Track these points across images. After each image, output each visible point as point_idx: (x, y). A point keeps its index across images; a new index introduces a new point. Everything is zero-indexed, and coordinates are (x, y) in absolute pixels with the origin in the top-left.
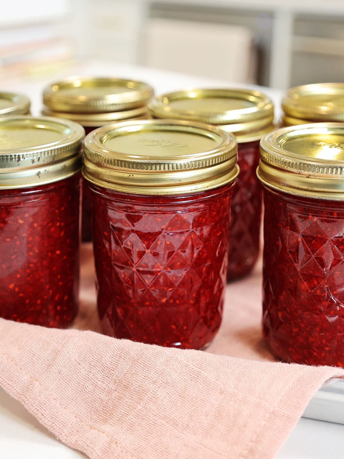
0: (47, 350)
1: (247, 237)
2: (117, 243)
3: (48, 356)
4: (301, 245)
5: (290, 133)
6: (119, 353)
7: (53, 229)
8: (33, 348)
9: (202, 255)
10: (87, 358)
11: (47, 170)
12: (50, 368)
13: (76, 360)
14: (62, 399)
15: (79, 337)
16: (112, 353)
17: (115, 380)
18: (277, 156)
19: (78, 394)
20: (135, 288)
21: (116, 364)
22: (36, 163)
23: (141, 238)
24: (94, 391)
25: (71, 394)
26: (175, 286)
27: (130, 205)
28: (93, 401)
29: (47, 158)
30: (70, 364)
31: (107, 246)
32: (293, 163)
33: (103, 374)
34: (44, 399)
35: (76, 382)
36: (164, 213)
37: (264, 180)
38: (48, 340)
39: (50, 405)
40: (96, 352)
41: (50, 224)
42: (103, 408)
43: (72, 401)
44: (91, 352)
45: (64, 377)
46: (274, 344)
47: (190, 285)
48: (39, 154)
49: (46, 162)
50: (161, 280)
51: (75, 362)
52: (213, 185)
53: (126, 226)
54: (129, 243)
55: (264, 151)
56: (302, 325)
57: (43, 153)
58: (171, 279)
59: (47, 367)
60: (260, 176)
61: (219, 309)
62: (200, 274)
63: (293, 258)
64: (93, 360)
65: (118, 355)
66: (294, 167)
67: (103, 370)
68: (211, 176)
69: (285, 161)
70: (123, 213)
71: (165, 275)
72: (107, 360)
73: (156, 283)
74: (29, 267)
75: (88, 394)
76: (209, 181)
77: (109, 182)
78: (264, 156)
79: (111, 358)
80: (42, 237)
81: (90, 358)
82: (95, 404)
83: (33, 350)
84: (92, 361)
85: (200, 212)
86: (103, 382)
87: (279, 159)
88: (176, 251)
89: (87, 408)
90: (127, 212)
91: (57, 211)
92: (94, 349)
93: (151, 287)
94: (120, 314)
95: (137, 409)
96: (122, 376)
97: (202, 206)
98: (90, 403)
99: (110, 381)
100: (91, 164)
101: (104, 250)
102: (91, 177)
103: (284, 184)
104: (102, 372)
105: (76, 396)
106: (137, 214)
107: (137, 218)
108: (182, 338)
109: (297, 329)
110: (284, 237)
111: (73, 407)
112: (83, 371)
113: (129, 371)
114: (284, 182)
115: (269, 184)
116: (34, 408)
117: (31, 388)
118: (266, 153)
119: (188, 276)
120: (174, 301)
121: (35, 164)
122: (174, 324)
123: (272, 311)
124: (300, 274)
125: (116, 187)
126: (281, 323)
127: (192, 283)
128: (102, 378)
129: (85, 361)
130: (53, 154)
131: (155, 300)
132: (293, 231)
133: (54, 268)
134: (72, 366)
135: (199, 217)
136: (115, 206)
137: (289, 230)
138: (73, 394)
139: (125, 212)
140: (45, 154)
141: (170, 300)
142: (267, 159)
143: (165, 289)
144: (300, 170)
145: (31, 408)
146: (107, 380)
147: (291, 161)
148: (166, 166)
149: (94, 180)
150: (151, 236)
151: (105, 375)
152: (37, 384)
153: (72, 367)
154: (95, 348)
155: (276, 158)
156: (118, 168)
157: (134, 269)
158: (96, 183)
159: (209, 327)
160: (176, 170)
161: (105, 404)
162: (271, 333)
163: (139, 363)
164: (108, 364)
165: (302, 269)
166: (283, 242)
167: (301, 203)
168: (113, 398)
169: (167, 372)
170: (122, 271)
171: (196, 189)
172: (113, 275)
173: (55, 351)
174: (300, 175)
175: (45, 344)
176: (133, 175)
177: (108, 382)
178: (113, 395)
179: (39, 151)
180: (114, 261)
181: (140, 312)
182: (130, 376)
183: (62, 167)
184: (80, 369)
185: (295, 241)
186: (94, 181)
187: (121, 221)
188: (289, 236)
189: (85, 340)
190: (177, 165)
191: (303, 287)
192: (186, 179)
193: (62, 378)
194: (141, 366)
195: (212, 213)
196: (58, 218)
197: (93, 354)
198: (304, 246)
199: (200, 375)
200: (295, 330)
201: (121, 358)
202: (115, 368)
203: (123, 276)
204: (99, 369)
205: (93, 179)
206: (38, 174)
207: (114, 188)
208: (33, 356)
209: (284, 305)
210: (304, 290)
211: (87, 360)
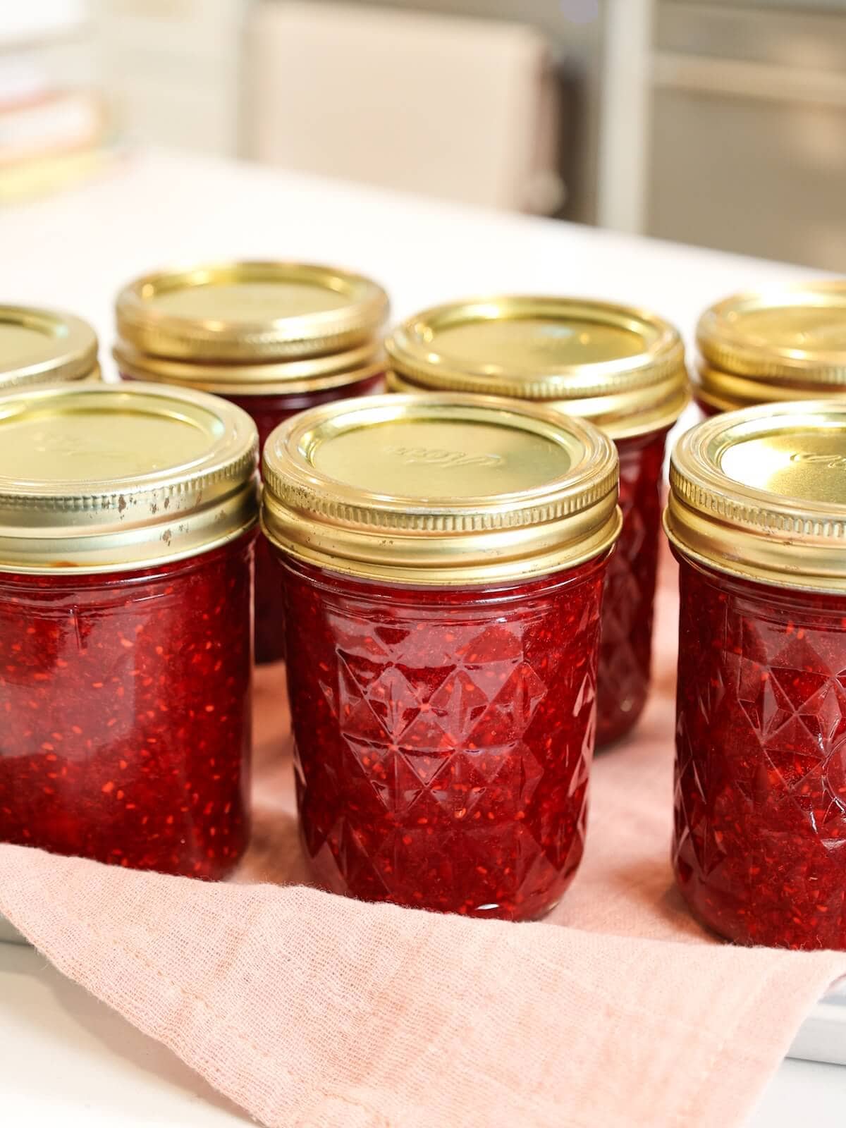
0: (213, 930)
1: (625, 653)
2: (353, 689)
3: (218, 945)
4: (768, 689)
5: (734, 428)
6: (375, 934)
7: (196, 659)
8: (181, 926)
9: (546, 712)
10: (305, 946)
11: (186, 527)
12: (225, 970)
13: (280, 952)
14: (256, 1037)
15: (281, 900)
16: (361, 935)
17: (371, 993)
18: (715, 494)
19: (291, 1025)
20: (396, 787)
21: (371, 957)
22: (162, 512)
23: (408, 678)
24: (326, 1017)
25: (275, 1025)
26: (485, 783)
27: (383, 607)
28: (325, 1038)
29: (185, 500)
30: (268, 961)
31: (328, 693)
32: (752, 510)
33: (344, 980)
34: (218, 1037)
35: (286, 999)
36: (463, 624)
37: (685, 545)
38: (214, 910)
39: (233, 1049)
40: (322, 933)
41: (192, 647)
42: (348, 1051)
43: (280, 1039)
44: (312, 934)
45: (258, 989)
46: (702, 900)
47: (519, 779)
48: (167, 491)
49: (182, 509)
50: (456, 770)
51: (278, 956)
52: (572, 557)
53: (373, 653)
54: (382, 690)
55: (683, 478)
56: (770, 861)
57: (175, 490)
58: (476, 766)
59: (216, 967)
60: (673, 534)
61: (579, 826)
62: (539, 754)
63: (751, 717)
64: (317, 950)
65: (373, 937)
66: (755, 520)
67: (342, 972)
68: (567, 538)
69: (734, 506)
70: (366, 623)
71: (464, 759)
72: (349, 949)
73: (443, 778)
74: (147, 746)
75: (313, 1023)
76: (563, 550)
77: (333, 555)
78: (684, 491)
79: (358, 945)
80: (173, 676)
81: (312, 946)
82: (331, 1043)
83: (182, 933)
84: (317, 953)
85: (542, 620)
86: (344, 996)
87: (721, 501)
88: (487, 707)
89: (313, 1053)
90: (378, 622)
91: (206, 617)
92: (318, 927)
93: (432, 786)
94: (360, 845)
95: (427, 1053)
96: (386, 982)
97: (544, 606)
98: (319, 1042)
99: (359, 994)
100: (281, 508)
101: (321, 703)
102: (290, 543)
103: (733, 556)
104: (339, 976)
105: (287, 1028)
106: (397, 626)
107: (399, 635)
108: (500, 894)
109: (758, 869)
110: (728, 671)
111: (281, 1052)
112: (298, 975)
113: (401, 972)
114: (732, 553)
115: (696, 554)
116: (197, 1057)
117: (188, 1015)
118: (689, 485)
119: (516, 761)
120: (482, 814)
121: (158, 514)
122: (483, 864)
123: (701, 830)
124: (765, 752)
125: (351, 567)
126: (720, 855)
127: (523, 774)
128: (342, 989)
129: (301, 953)
130: (197, 488)
131: (442, 812)
132: (750, 658)
133: (203, 744)
134: (272, 965)
135: (539, 629)
136: (347, 607)
137: (741, 657)
138: (280, 1024)
139: (373, 623)
140: (179, 490)
141: (475, 813)
142: (690, 497)
143: (464, 789)
144: (770, 527)
145: (192, 1056)
146: (353, 993)
147: (749, 508)
148: (468, 521)
149: (296, 549)
150: (431, 675)
151: (347, 981)
152: (200, 1005)
153: (275, 967)
154: (321, 924)
155: (714, 499)
156: (357, 524)
157: (395, 748)
158: (303, 557)
159: (558, 867)
160: (490, 528)
161: (352, 1044)
162: (695, 876)
163: (422, 955)
164: (353, 958)
165: (770, 742)
166: (726, 681)
167: (767, 598)
168: (371, 1030)
169: (487, 974)
170: (364, 750)
171: (535, 571)
172: (344, 760)
173: (231, 933)
174: (769, 539)
175: (207, 918)
176: (391, 542)
177: (354, 996)
178: (369, 1024)
179: (167, 483)
180: (345, 728)
181: (407, 840)
182: (404, 984)
183: (216, 516)
184: (292, 971)
185: (754, 679)
186: (297, 552)
187: (361, 641)
188: (741, 669)
189: (296, 906)
190: (492, 519)
191: (772, 780)
192: (511, 547)
193: (254, 991)
194: (428, 960)
195: (567, 618)
196: (209, 633)
197: (317, 938)
198: (775, 691)
199: (560, 977)
200: (752, 871)
201: (379, 945)
202: (369, 966)
203: (366, 761)
204: (333, 970)
205: (293, 546)
206: (166, 536)
207: (348, 571)
208: (184, 945)
209: (727, 819)
210: (774, 785)
211: (305, 951)
